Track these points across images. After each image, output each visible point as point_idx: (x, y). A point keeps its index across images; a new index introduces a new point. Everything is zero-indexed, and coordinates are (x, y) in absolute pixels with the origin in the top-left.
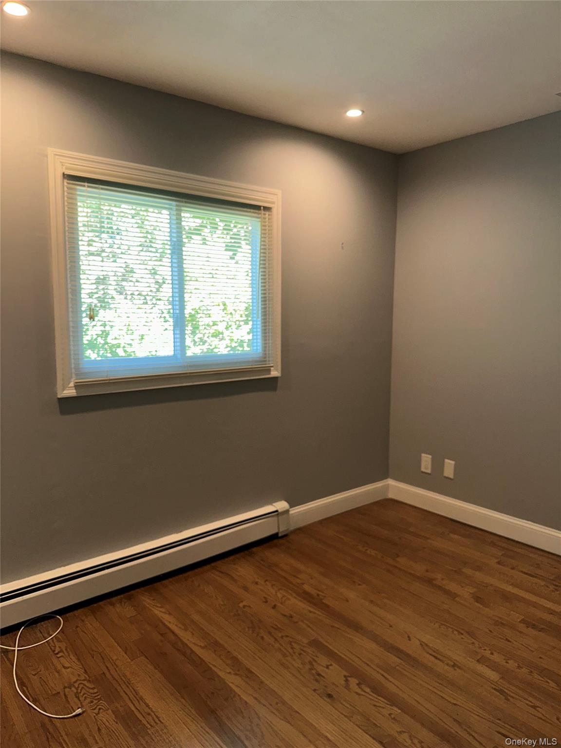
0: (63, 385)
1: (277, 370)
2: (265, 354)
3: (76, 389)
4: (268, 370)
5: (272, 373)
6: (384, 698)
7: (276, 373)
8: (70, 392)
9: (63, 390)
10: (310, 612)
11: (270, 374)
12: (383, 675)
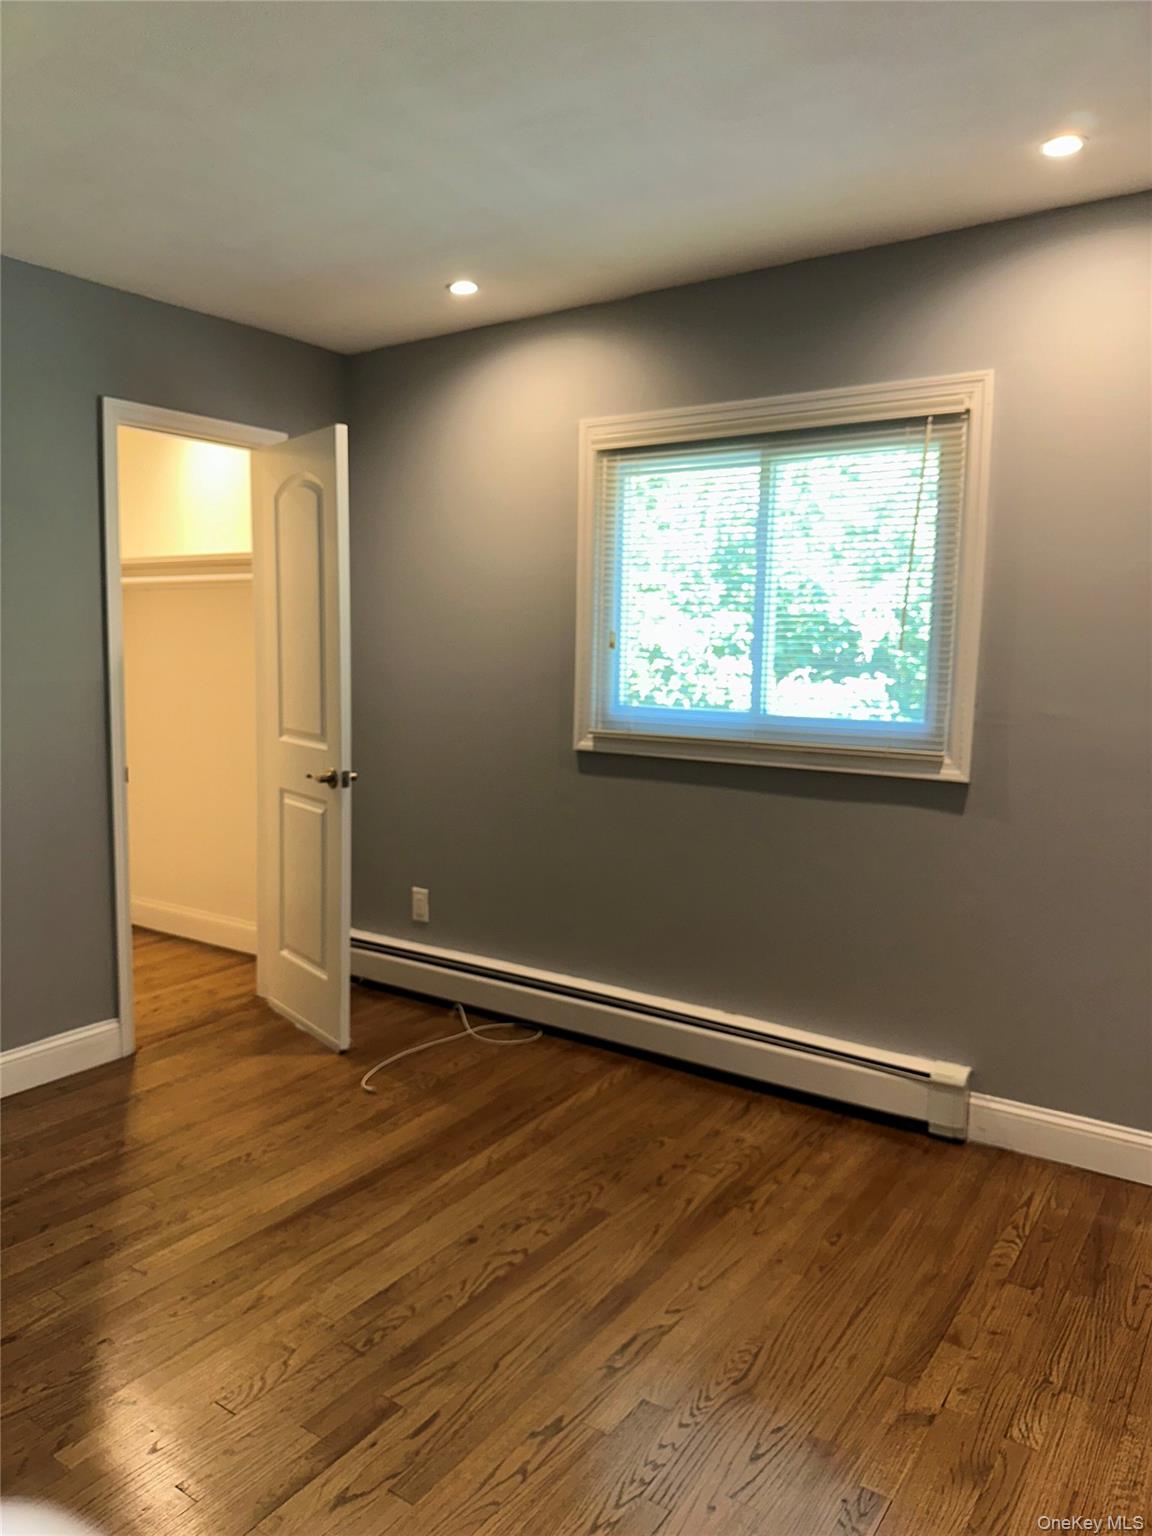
0: (580, 733)
1: (959, 767)
2: (940, 729)
3: (595, 742)
4: (938, 764)
5: (943, 771)
6: (486, 1289)
7: (957, 772)
8: (587, 744)
9: (580, 739)
10: (689, 1202)
11: (938, 773)
12: (544, 1286)
